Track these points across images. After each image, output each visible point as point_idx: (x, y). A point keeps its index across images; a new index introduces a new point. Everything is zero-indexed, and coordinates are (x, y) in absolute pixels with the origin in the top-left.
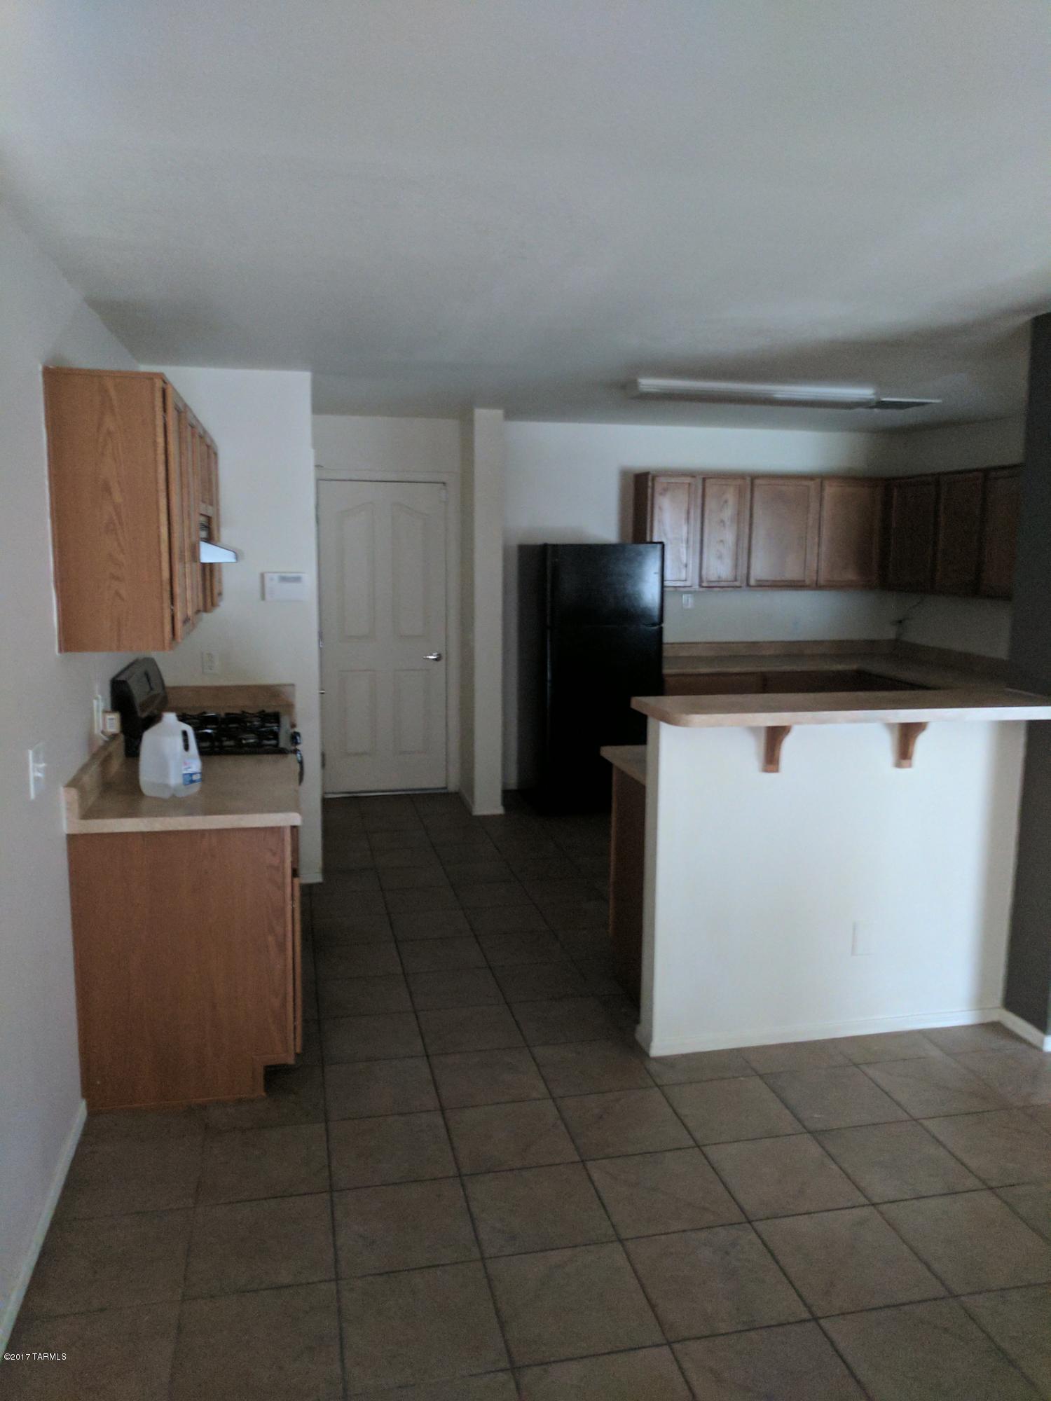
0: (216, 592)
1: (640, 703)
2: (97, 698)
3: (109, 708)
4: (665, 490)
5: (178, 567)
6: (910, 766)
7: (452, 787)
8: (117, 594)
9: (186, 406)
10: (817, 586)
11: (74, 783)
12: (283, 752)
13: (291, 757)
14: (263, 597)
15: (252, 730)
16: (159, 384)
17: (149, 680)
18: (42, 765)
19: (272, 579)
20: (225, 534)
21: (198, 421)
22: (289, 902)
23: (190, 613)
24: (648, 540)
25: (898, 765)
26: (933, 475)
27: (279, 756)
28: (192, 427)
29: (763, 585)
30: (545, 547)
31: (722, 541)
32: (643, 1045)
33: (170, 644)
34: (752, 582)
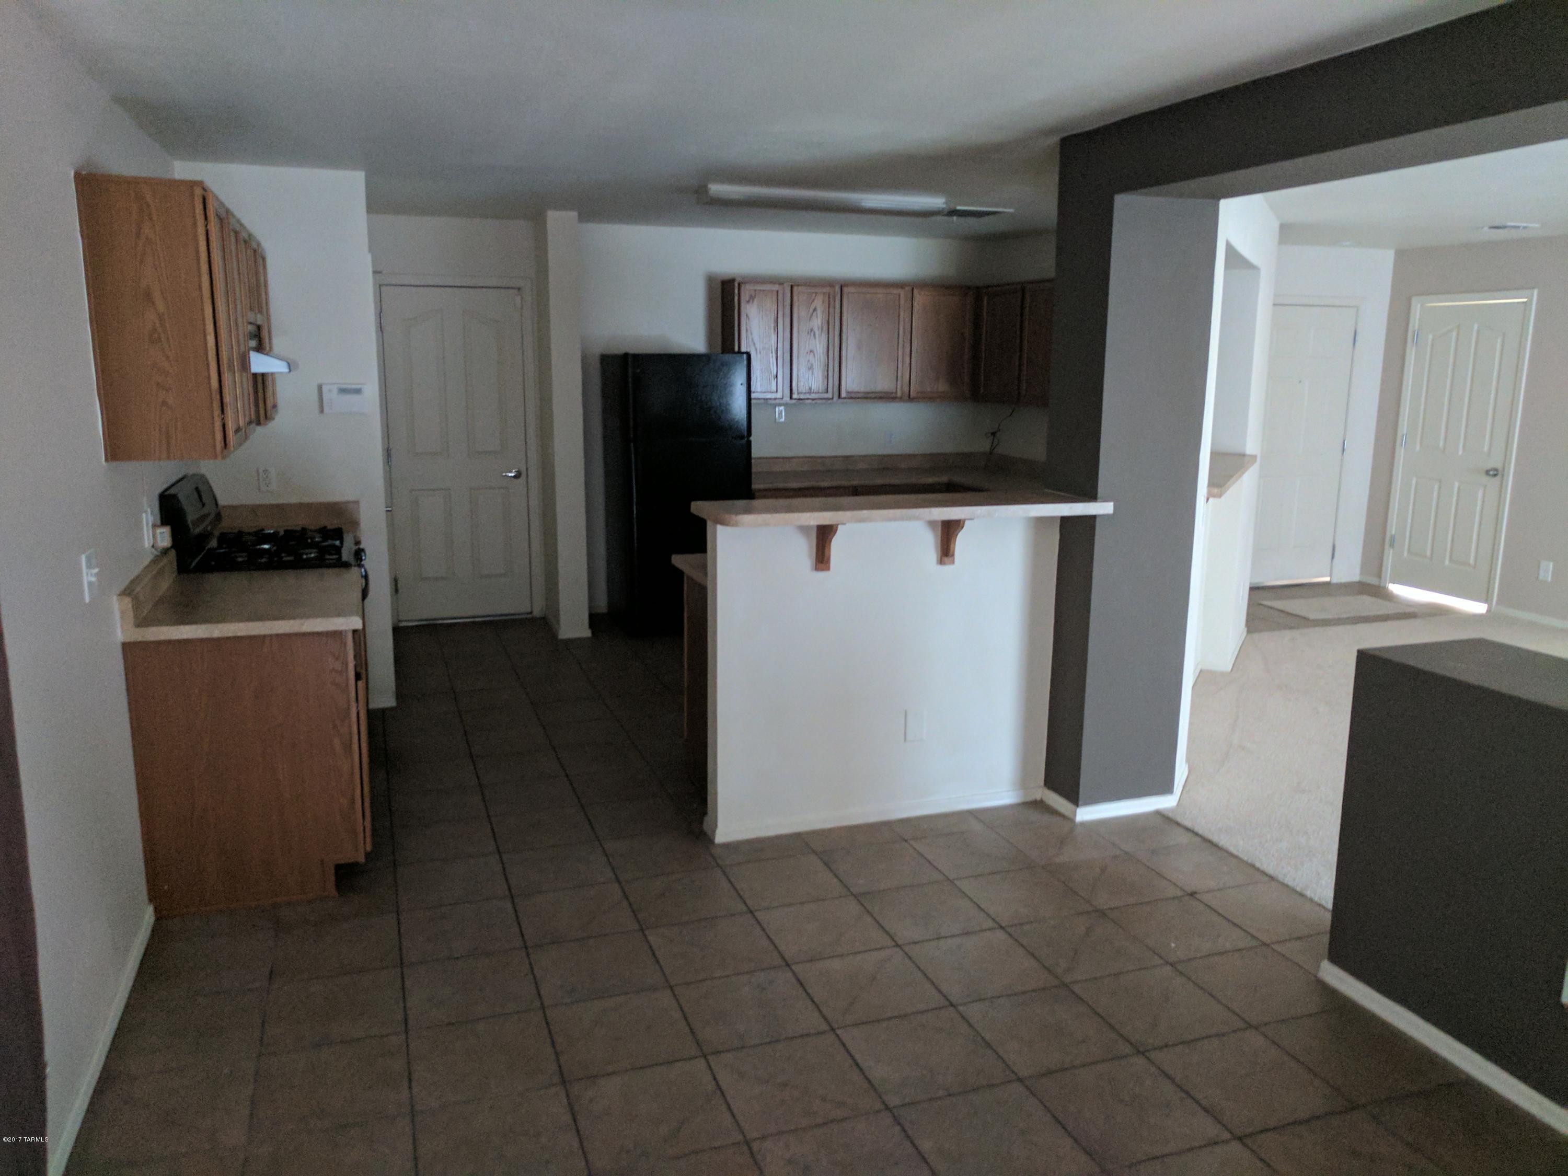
0: (270, 404)
1: (699, 508)
2: (146, 512)
3: (159, 522)
4: (752, 298)
5: (226, 376)
6: (953, 562)
7: (537, 613)
8: (164, 403)
9: (228, 211)
10: (910, 399)
11: (127, 592)
12: (347, 565)
13: (355, 570)
14: (322, 411)
15: (314, 545)
16: (198, 192)
17: (200, 497)
18: (96, 570)
19: (330, 391)
20: (278, 342)
21: (241, 225)
22: (354, 704)
23: (241, 423)
24: (736, 349)
25: (941, 562)
26: (1019, 283)
27: (343, 570)
28: (236, 233)
29: (854, 397)
30: (626, 356)
31: (811, 351)
32: (709, 833)
33: (222, 452)
34: (843, 394)
